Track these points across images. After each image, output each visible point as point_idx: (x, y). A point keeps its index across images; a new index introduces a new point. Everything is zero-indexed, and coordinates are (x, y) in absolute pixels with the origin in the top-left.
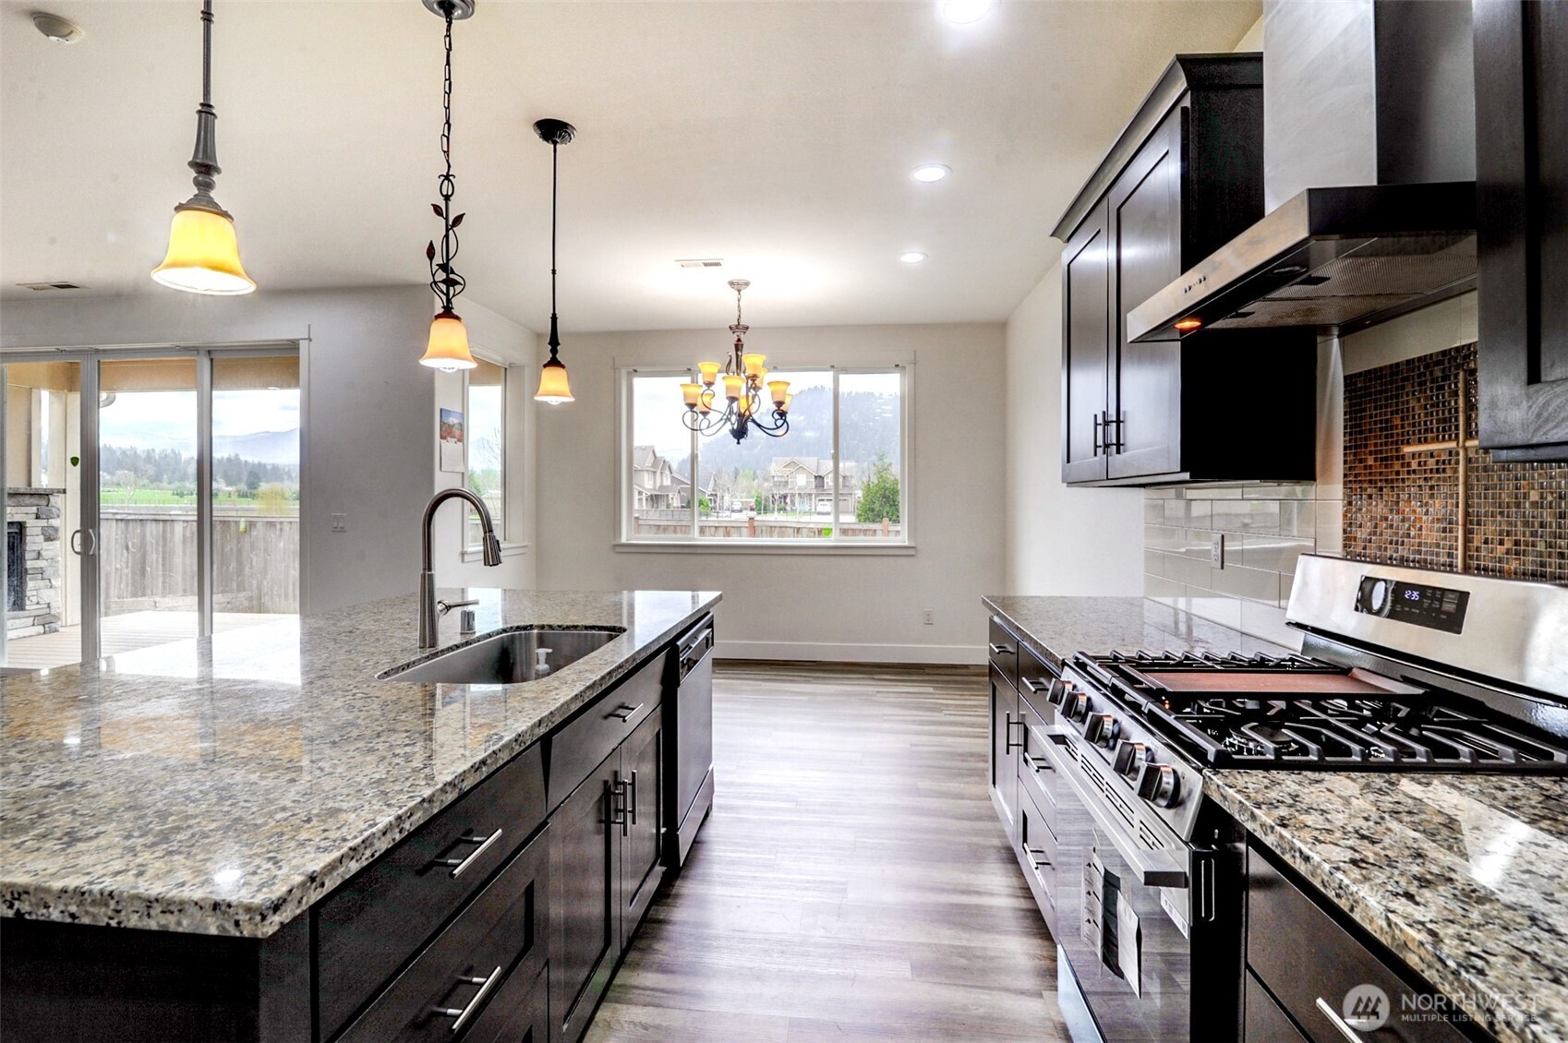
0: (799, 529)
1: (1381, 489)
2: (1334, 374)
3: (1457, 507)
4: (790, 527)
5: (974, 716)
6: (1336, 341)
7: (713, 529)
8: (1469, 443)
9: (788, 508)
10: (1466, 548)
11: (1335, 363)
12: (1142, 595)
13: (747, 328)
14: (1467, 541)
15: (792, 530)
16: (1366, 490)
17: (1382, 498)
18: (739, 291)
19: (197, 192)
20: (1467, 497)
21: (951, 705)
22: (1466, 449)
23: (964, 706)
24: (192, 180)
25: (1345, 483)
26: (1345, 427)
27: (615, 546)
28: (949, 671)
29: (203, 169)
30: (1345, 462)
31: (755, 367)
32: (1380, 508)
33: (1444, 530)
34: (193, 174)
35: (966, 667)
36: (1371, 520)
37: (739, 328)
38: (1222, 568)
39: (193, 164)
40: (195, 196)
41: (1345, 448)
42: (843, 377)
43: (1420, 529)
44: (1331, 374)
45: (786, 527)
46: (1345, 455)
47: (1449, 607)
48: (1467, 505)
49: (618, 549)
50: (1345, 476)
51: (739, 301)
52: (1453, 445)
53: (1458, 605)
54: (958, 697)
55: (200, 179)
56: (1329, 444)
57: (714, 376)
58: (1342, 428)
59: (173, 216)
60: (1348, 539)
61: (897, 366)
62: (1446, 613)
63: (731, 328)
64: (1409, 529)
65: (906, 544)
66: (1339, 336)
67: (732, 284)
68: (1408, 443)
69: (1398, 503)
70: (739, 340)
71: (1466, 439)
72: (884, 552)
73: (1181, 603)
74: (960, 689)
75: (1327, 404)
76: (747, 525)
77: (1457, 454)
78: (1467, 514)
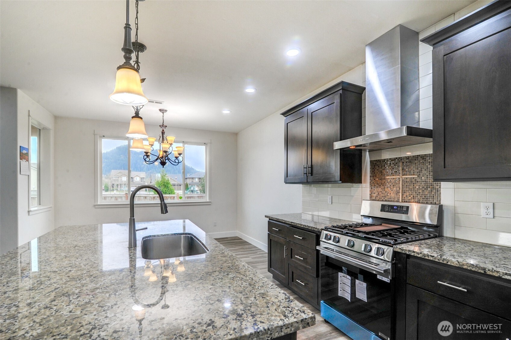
0: (146, 197)
1: (380, 185)
2: (367, 160)
3: (400, 189)
4: (142, 196)
5: (241, 252)
6: (367, 153)
7: (110, 198)
8: (403, 177)
9: (119, 189)
10: (402, 198)
11: (367, 158)
12: (302, 212)
13: (166, 126)
14: (402, 196)
15: (143, 197)
16: (376, 185)
17: (380, 187)
18: (163, 113)
19: (125, 61)
20: (403, 187)
21: (232, 249)
22: (402, 178)
23: (235, 249)
24: (123, 57)
25: (370, 184)
26: (370, 172)
27: (95, 205)
28: (223, 240)
29: (129, 51)
30: (370, 179)
31: (172, 141)
32: (380, 189)
33: (396, 194)
34: (124, 54)
35: (227, 238)
36: (377, 192)
37: (163, 126)
38: (332, 204)
39: (123, 49)
40: (125, 63)
41: (370, 176)
42: (186, 145)
43: (390, 194)
44: (366, 159)
45: (141, 196)
46: (370, 178)
47: (405, 209)
48: (403, 189)
49: (96, 207)
50: (370, 182)
51: (163, 117)
52: (399, 177)
53: (407, 209)
54: (232, 247)
55: (127, 55)
56: (365, 176)
57: (153, 142)
58: (369, 172)
59: (117, 72)
60: (371, 196)
61: (205, 143)
62: (404, 211)
63: (160, 126)
64: (387, 194)
65: (208, 201)
66: (368, 152)
67: (160, 110)
68: (388, 176)
69: (384, 189)
70: (163, 130)
71: (402, 176)
72: (197, 204)
73: (316, 213)
74: (232, 245)
75: (365, 167)
76: (125, 196)
77: (400, 179)
78: (402, 191)
